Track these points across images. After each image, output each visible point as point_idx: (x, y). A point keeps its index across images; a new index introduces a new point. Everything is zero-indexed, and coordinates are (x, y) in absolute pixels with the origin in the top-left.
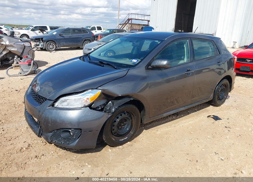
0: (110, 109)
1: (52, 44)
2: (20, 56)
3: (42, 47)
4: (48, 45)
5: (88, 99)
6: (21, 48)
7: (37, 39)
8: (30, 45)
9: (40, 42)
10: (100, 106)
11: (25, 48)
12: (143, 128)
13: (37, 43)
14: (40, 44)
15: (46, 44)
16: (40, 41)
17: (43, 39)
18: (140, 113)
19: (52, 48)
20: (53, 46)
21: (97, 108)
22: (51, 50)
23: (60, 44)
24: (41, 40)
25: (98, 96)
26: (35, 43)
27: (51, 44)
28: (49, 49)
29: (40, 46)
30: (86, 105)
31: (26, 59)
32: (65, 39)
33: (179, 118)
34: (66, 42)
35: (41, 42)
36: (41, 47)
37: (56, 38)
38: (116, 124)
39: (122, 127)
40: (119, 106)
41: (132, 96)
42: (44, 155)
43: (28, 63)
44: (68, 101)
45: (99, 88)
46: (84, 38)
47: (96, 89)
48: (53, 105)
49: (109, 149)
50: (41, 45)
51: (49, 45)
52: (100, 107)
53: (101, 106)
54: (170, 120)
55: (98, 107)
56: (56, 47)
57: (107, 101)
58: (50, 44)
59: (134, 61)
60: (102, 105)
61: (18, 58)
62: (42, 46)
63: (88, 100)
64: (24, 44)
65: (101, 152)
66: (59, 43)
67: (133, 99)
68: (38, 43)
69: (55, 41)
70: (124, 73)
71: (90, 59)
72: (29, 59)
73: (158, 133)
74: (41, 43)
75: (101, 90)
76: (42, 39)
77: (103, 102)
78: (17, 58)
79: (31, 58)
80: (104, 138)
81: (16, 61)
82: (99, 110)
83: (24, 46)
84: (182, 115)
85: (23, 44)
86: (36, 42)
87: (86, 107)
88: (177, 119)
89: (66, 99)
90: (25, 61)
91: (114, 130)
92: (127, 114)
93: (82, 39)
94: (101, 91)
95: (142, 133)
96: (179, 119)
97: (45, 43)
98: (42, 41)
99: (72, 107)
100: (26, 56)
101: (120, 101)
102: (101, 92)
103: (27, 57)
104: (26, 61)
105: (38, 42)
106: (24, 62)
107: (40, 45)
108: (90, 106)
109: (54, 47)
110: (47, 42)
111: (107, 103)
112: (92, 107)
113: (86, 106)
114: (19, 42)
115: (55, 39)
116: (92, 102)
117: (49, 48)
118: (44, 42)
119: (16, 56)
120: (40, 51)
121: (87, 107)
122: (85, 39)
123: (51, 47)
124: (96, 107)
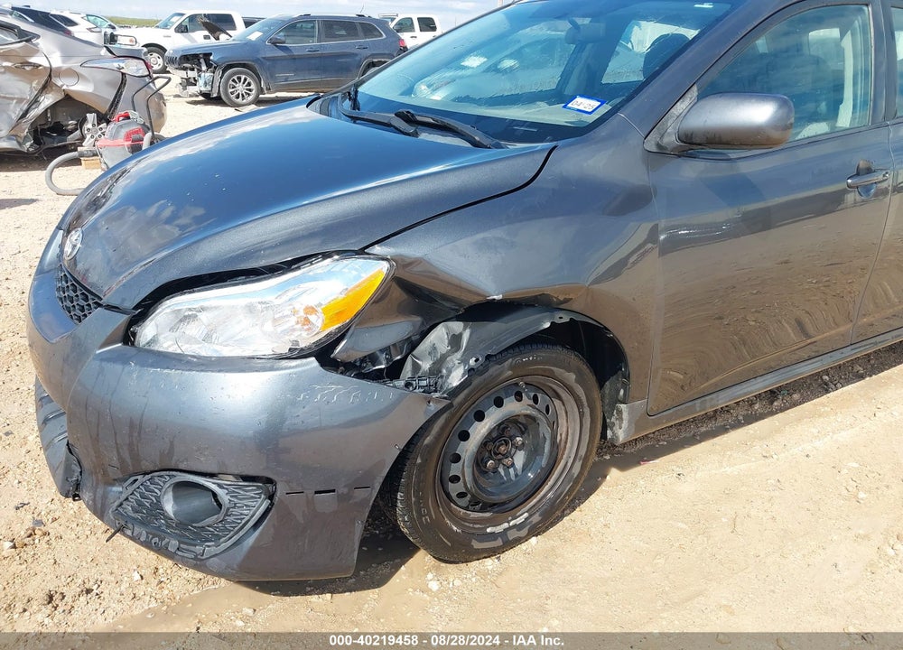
0: (436, 371)
1: (245, 80)
2: (106, 114)
3: (209, 88)
4: (231, 82)
5: (310, 310)
6: (109, 83)
7: (190, 60)
8: (147, 73)
9: (199, 70)
10: (382, 351)
11: (123, 83)
12: (608, 457)
13: (189, 72)
14: (200, 76)
15: (221, 78)
16: (199, 64)
17: (211, 58)
18: (601, 386)
19: (243, 95)
20: (249, 84)
21: (363, 360)
22: (240, 100)
23: (276, 78)
24: (202, 61)
25: (371, 298)
26: (183, 74)
27: (239, 79)
28: (233, 97)
29: (201, 87)
30: (302, 345)
31: (121, 126)
32: (294, 58)
33: (782, 410)
34: (296, 71)
35: (204, 68)
36: (203, 89)
37: (260, 56)
38: (468, 449)
39: (500, 460)
40: (488, 357)
41: (566, 301)
42: (89, 591)
43: (130, 143)
44: (202, 316)
45: (377, 249)
46: (367, 58)
47: (362, 252)
48: (128, 337)
49: (430, 576)
50: (204, 81)
51: (234, 80)
52: (383, 357)
53: (386, 350)
54: (741, 418)
55: (372, 358)
56: (261, 91)
57: (423, 323)
58: (235, 78)
59: (581, 108)
60: (394, 345)
61: (99, 124)
62: (206, 84)
63: (312, 318)
64: (122, 65)
65: (384, 588)
66: (272, 77)
67: (566, 319)
68: (192, 74)
69: (257, 67)
70: (527, 167)
71: (355, 106)
72: (135, 127)
73: (686, 488)
74: (203, 74)
75: (387, 260)
76: (207, 56)
77: (399, 329)
78: (94, 125)
79: (141, 121)
80: (404, 521)
81: (92, 137)
82: (377, 377)
83: (123, 74)
84: (796, 396)
85: (116, 65)
86: (185, 69)
87: (302, 354)
88: (772, 413)
89: (196, 306)
90: (117, 132)
91: (455, 479)
92: (532, 394)
93: (360, 61)
94: (385, 266)
95: (603, 488)
96: (780, 416)
97: (217, 73)
98: (209, 65)
99: (227, 352)
100: (123, 113)
101: (493, 328)
102: (387, 275)
103: (128, 118)
104: (123, 132)
105: (192, 69)
106: (114, 137)
107: (201, 82)
108: (324, 353)
109: (250, 90)
110: (224, 72)
111: (424, 334)
112: (334, 360)
113: (302, 349)
114: (100, 58)
115: (257, 60)
116: (333, 328)
117: (232, 93)
118: (215, 68)
119: (91, 117)
120: (199, 107)
121: (305, 357)
122: (369, 60)
123: (241, 88)
124: (361, 355)
